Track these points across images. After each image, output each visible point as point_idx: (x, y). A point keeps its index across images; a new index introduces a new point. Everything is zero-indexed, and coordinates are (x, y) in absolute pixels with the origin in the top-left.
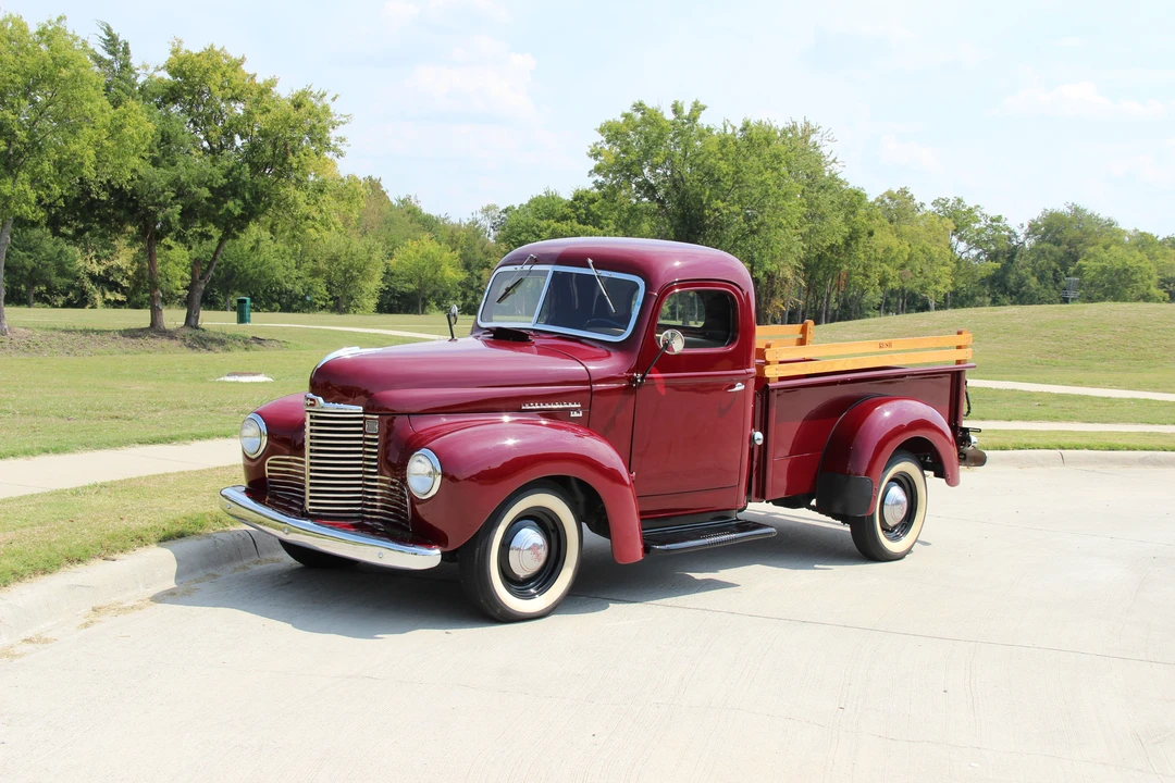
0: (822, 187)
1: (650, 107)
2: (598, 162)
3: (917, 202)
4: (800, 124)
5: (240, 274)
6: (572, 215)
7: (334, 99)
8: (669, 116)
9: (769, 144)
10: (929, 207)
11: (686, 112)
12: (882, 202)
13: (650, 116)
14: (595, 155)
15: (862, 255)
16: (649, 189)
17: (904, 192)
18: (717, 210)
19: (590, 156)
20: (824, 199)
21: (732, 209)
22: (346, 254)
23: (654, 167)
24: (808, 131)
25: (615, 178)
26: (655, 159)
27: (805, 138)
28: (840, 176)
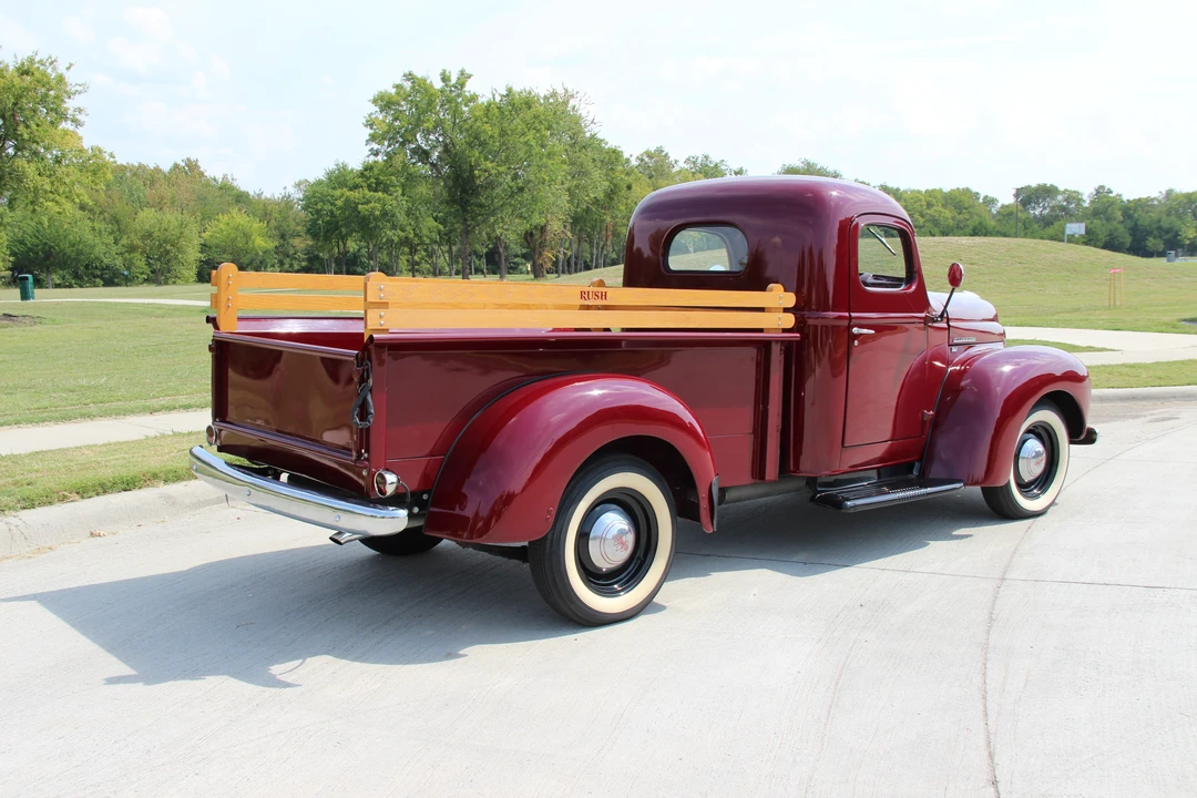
0: (584, 147)
1: (419, 76)
2: (372, 131)
3: (672, 159)
4: (560, 91)
5: (58, 253)
6: (364, 184)
7: (68, 69)
8: (438, 85)
9: (530, 108)
10: (682, 164)
11: (454, 80)
12: (642, 160)
13: (419, 85)
14: (370, 124)
15: (622, 208)
16: (423, 155)
17: (660, 150)
18: (486, 171)
19: (366, 126)
20: (585, 158)
21: (501, 169)
22: (159, 230)
23: (427, 132)
24: (569, 96)
25: (389, 146)
26: (425, 125)
27: (566, 103)
28: (599, 136)
